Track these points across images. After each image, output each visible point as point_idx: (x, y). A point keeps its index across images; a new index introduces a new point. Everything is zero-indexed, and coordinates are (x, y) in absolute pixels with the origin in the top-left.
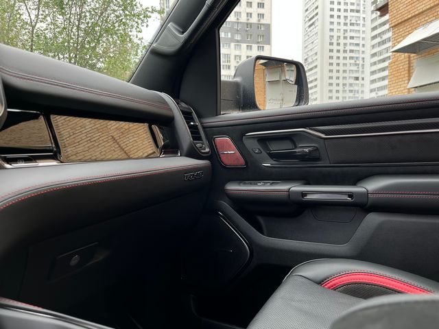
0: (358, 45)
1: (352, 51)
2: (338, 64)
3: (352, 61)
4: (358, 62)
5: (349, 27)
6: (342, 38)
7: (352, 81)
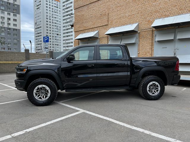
0: (58, 21)
1: (55, 23)
3: (56, 27)
4: (58, 28)
5: (54, 13)
6: (51, 17)
7: (56, 35)
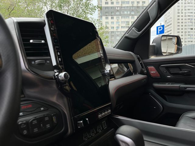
1: (189, 16)
2: (182, 23)
3: (189, 21)
4: (192, 21)
6: (184, 10)
7: (190, 30)
